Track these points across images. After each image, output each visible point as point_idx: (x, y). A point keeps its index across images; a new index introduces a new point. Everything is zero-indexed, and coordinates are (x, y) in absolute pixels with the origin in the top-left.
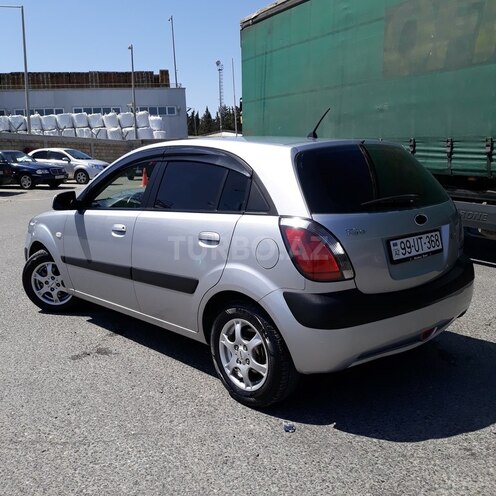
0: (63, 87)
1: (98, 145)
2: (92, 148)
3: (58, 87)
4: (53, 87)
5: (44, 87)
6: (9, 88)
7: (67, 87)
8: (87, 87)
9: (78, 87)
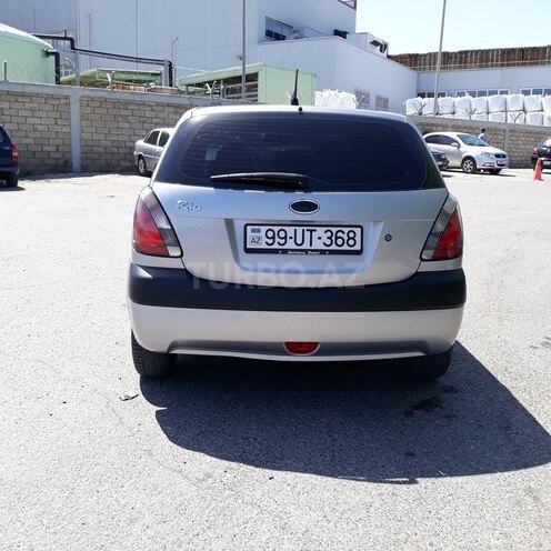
0: (514, 65)
1: (515, 131)
2: (508, 134)
3: (508, 65)
4: (502, 65)
5: (492, 66)
6: (455, 68)
7: (518, 65)
8: (543, 64)
9: (531, 64)
